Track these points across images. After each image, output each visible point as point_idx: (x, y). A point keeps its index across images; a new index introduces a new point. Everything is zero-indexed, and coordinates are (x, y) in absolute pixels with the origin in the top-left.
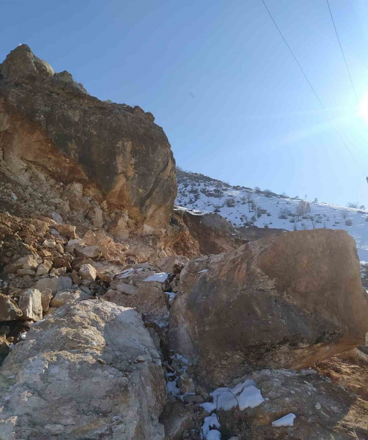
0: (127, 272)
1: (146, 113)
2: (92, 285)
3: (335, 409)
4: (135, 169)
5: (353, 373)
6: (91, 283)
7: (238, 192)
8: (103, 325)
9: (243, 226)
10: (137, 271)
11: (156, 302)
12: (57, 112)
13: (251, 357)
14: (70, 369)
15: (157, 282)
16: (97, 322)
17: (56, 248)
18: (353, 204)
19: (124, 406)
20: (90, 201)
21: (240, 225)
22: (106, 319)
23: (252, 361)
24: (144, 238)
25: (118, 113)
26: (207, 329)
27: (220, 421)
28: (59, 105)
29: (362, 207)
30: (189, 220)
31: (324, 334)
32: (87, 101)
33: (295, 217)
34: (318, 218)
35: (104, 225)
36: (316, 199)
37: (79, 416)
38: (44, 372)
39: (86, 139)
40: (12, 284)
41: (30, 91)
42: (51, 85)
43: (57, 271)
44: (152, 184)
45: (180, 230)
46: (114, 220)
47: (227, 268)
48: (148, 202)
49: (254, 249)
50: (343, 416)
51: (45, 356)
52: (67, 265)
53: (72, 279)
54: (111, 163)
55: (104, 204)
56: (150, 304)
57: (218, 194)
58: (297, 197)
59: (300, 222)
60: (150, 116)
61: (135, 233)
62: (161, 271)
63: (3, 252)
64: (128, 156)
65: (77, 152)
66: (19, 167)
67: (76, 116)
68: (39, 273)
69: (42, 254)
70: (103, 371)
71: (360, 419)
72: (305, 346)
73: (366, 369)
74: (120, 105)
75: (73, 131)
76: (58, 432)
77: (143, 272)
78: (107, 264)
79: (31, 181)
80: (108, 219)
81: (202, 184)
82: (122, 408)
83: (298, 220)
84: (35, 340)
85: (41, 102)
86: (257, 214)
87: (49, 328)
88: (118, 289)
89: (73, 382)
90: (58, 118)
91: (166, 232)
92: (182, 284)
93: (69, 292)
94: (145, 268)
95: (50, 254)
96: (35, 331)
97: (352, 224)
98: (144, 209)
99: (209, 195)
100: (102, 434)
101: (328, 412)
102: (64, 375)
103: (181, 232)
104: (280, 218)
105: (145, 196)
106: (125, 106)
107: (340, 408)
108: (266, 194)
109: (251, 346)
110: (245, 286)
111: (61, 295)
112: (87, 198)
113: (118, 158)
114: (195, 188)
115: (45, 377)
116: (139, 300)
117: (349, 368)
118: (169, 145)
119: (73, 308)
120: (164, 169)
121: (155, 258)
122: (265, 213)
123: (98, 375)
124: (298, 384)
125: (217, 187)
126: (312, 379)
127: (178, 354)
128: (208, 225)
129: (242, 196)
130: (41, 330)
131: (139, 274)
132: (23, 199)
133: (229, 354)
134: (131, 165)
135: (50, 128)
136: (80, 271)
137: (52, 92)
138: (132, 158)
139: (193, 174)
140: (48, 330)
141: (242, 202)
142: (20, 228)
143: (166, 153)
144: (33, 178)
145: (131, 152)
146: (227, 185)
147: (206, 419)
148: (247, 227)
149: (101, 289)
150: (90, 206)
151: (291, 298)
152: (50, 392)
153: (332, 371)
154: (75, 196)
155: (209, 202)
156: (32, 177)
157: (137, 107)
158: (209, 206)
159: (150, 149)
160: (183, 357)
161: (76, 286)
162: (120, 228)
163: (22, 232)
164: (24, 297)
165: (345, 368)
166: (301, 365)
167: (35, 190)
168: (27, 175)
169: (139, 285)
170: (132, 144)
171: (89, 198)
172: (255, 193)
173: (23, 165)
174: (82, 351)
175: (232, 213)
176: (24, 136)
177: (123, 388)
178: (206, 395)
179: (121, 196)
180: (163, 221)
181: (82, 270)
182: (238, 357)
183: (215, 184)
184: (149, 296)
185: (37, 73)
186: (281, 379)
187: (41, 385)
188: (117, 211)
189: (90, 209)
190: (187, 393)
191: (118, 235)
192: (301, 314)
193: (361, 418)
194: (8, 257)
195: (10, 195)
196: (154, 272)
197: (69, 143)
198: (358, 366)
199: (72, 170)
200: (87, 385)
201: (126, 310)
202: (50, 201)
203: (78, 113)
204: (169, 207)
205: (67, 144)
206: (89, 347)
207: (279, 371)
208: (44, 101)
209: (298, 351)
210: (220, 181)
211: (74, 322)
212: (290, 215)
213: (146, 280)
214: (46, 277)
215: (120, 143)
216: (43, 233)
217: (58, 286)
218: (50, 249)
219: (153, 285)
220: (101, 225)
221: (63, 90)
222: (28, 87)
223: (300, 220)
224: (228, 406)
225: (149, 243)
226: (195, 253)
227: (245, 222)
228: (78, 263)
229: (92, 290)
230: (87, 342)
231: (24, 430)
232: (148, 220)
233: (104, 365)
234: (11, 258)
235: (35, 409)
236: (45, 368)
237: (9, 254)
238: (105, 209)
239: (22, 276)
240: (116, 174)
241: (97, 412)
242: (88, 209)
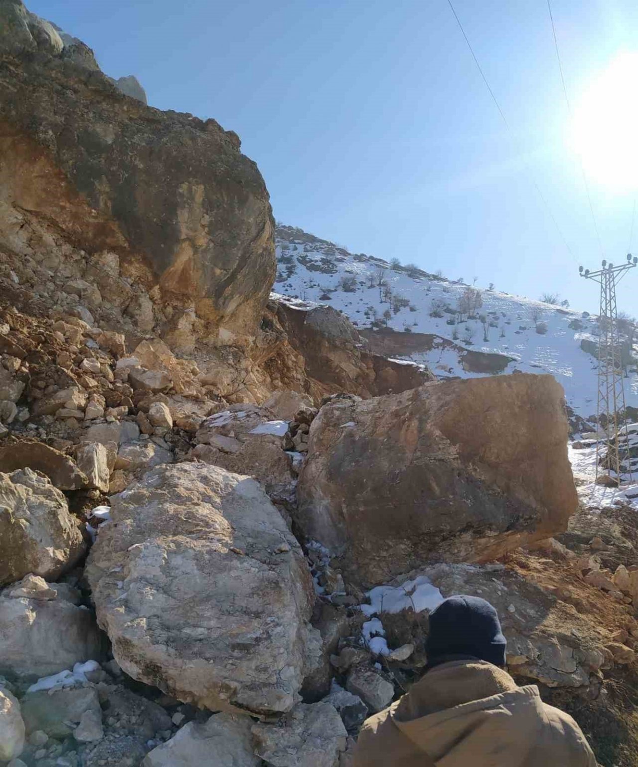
0: (221, 416)
1: (226, 132)
2: (168, 436)
3: (532, 612)
4: (209, 233)
5: (545, 569)
6: (167, 433)
7: (362, 265)
8: (218, 500)
9: (369, 326)
10: (238, 416)
11: (272, 466)
12: (76, 125)
13: (421, 548)
14: (197, 560)
15: (273, 435)
16: (210, 497)
17: (101, 373)
18: (551, 296)
19: (278, 605)
20: (131, 285)
21: (364, 324)
22: (220, 492)
23: (422, 552)
24: (218, 351)
25: (181, 131)
26: (361, 509)
27: (385, 627)
28: (80, 113)
29: (565, 303)
30: (286, 318)
31: (518, 519)
32: (127, 108)
33: (456, 316)
34: (493, 319)
35: (154, 327)
36: (492, 285)
37: (225, 618)
38: (164, 563)
39: (127, 175)
40: (53, 432)
41: (25, 82)
42: (63, 74)
43: (114, 411)
44: (237, 261)
45: (277, 338)
46: (172, 319)
47: (387, 424)
48: (228, 290)
49: (429, 400)
50: (542, 621)
51: (159, 542)
52: (127, 403)
53: (139, 426)
54: (169, 221)
55: (154, 291)
56: (265, 467)
57: (328, 267)
58: (461, 279)
59: (464, 324)
60: (233, 139)
61: (204, 342)
62: (276, 417)
63: (33, 381)
64: (198, 210)
65: (110, 199)
66: (9, 220)
67: (108, 134)
68: (90, 415)
69: (85, 384)
70: (242, 563)
71: (561, 624)
72: (493, 534)
73: (562, 565)
74: (180, 114)
75: (103, 161)
76: (202, 637)
77: (248, 419)
78: (180, 399)
79: (29, 246)
80: (160, 316)
81: (301, 248)
82: (276, 607)
83: (459, 321)
84: (132, 521)
85: (47, 105)
86: (392, 307)
87: (147, 504)
88: (212, 445)
89: (205, 577)
90: (78, 136)
91: (254, 342)
92: (316, 442)
93: (138, 447)
94: (250, 413)
95: (96, 384)
96: (127, 507)
97: (546, 331)
98: (221, 301)
99: (313, 268)
100: (257, 638)
101: (524, 617)
102: (191, 566)
103: (278, 343)
104: (431, 315)
105: (225, 280)
106: (190, 118)
107: (537, 612)
108: (409, 273)
109: (423, 534)
110: (419, 454)
111: (127, 450)
112: (125, 279)
113: (181, 212)
114: (289, 253)
115: (167, 569)
116: (246, 461)
117: (539, 563)
118: (268, 194)
119: (169, 475)
120: (258, 235)
121: (238, 385)
122: (407, 305)
123: (236, 568)
124: (485, 582)
125: (326, 254)
126: (502, 576)
127: (313, 542)
128: (318, 328)
129: (369, 273)
130: (136, 506)
131: (242, 421)
132: (28, 282)
133: (390, 543)
134: (203, 226)
135: (64, 154)
136: (150, 413)
137: (64, 87)
138: (205, 215)
139: (284, 227)
140: (146, 506)
141: (369, 284)
142: (43, 338)
143: (262, 208)
144: (34, 241)
145: (203, 204)
146: (344, 252)
147: (366, 625)
148: (375, 329)
149: (182, 442)
150: (131, 293)
151: (478, 470)
152: (178, 589)
153: (516, 567)
154: (108, 276)
155: (311, 281)
156: (31, 239)
157: (211, 121)
158: (312, 287)
159: (236, 200)
160: (322, 545)
161: (147, 436)
162: (181, 332)
163: (46, 345)
164: (85, 455)
165: (534, 562)
166: (481, 557)
167: (39, 263)
168: (24, 235)
169: (245, 438)
170: (205, 189)
171: (129, 280)
172: (391, 269)
173: (16, 218)
174: (202, 536)
175: (351, 303)
176: (18, 166)
177: (273, 584)
178: (361, 595)
179: (184, 278)
180: (251, 321)
181: (152, 411)
182: (403, 547)
183: (322, 248)
184: (261, 456)
185: (33, 46)
186: (462, 576)
187: (163, 580)
188: (175, 304)
189: (132, 298)
190: (334, 593)
191: (178, 344)
192: (491, 492)
193: (563, 623)
194: (40, 389)
195: (8, 276)
196: (265, 419)
197: (95, 183)
198: (551, 561)
199: (102, 230)
200: (225, 580)
201: (243, 479)
202: (68, 284)
203: (111, 129)
204: (261, 300)
205: (93, 184)
206: (213, 532)
207: (459, 565)
208: (52, 105)
209: (483, 541)
210: (331, 244)
211: (179, 496)
212: (448, 311)
213: (253, 432)
214: (102, 423)
215: (185, 186)
216: (77, 346)
217: (121, 436)
218: (94, 375)
219: (266, 440)
220: (150, 327)
221: (85, 84)
222: (20, 71)
223: (464, 321)
224: (395, 608)
225: (228, 359)
226: (299, 377)
227: (372, 319)
228: (142, 399)
229: (169, 443)
230: (207, 525)
231: (158, 634)
232: (226, 320)
233: (241, 556)
234: (44, 391)
235: (164, 610)
236: (164, 558)
237: (41, 384)
238: (156, 300)
239: (63, 419)
240: (178, 241)
241: (246, 612)
242: (128, 299)
